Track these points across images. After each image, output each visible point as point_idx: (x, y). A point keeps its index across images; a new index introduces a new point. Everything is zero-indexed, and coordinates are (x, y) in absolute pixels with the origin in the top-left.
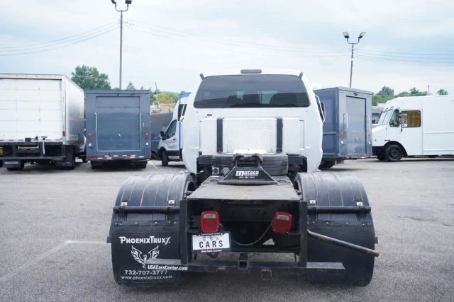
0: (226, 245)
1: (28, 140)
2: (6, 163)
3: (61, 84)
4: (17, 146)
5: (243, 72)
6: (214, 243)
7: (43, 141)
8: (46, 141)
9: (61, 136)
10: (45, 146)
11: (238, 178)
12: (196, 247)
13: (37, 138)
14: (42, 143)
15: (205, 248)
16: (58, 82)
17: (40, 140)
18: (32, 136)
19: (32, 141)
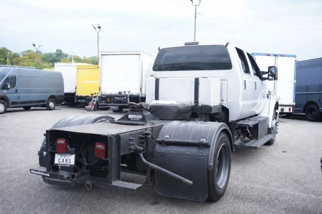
0: (73, 163)
1: (120, 93)
2: (111, 107)
3: (140, 57)
4: (114, 97)
5: (186, 44)
6: (66, 161)
7: (128, 94)
8: (130, 94)
9: (139, 91)
10: (130, 97)
11: (129, 119)
12: (56, 162)
13: (125, 92)
14: (127, 95)
15: (61, 163)
16: (138, 56)
17: (127, 93)
18: (122, 91)
19: (122, 94)
